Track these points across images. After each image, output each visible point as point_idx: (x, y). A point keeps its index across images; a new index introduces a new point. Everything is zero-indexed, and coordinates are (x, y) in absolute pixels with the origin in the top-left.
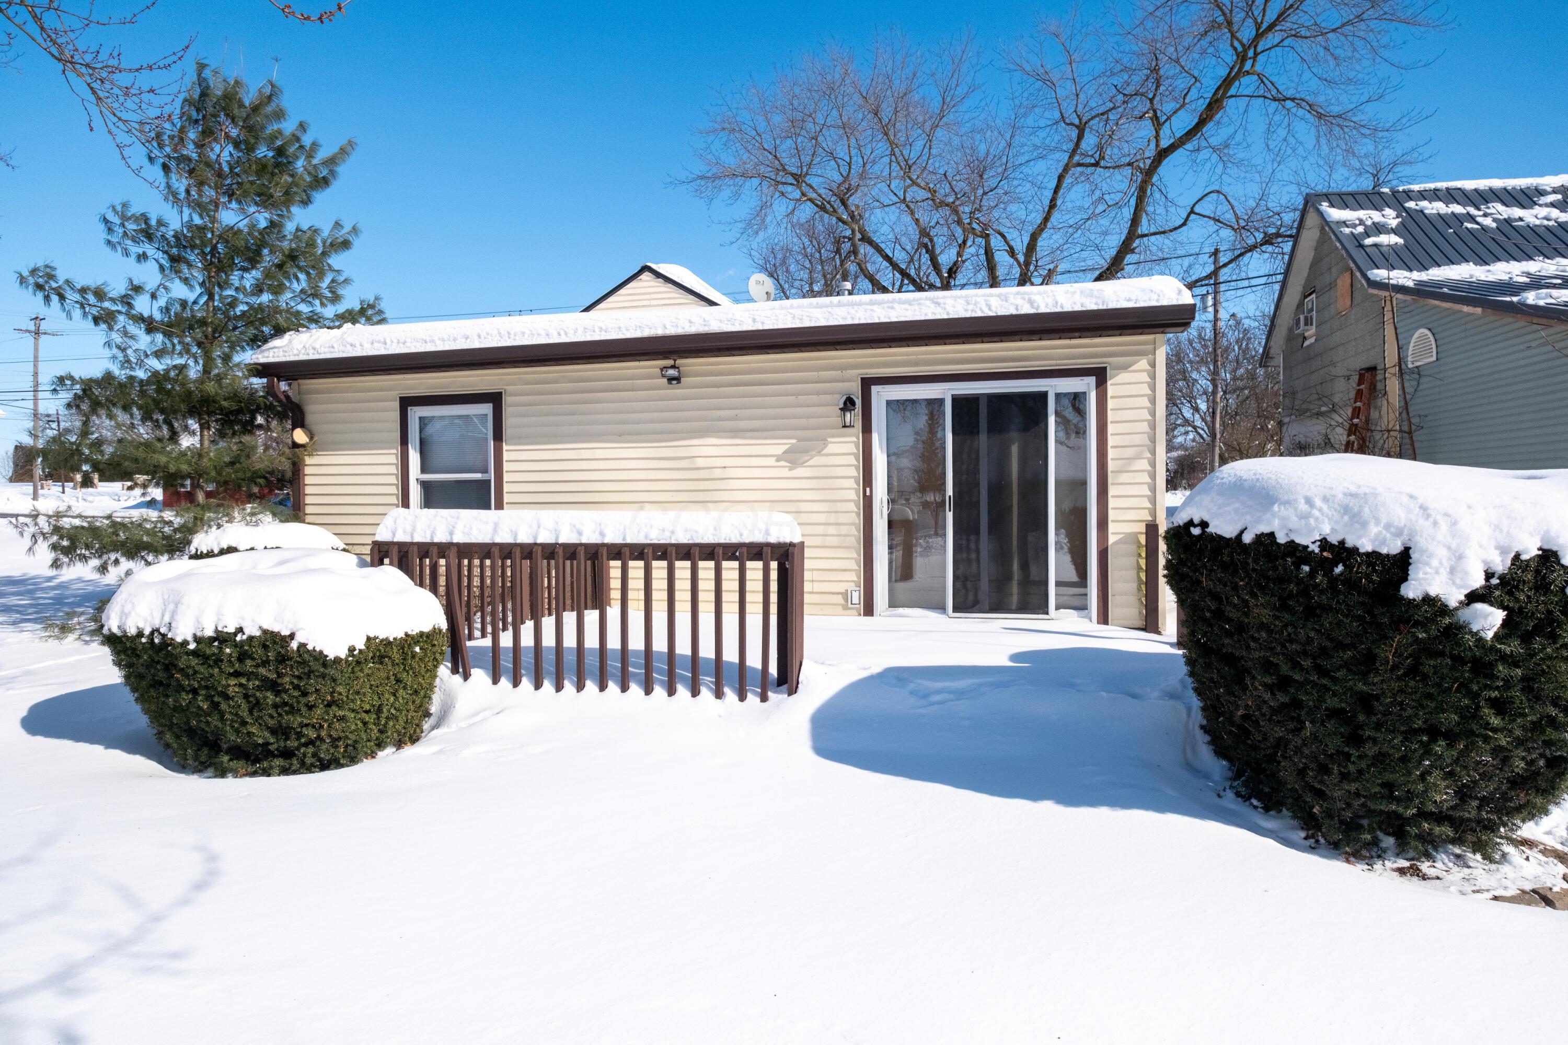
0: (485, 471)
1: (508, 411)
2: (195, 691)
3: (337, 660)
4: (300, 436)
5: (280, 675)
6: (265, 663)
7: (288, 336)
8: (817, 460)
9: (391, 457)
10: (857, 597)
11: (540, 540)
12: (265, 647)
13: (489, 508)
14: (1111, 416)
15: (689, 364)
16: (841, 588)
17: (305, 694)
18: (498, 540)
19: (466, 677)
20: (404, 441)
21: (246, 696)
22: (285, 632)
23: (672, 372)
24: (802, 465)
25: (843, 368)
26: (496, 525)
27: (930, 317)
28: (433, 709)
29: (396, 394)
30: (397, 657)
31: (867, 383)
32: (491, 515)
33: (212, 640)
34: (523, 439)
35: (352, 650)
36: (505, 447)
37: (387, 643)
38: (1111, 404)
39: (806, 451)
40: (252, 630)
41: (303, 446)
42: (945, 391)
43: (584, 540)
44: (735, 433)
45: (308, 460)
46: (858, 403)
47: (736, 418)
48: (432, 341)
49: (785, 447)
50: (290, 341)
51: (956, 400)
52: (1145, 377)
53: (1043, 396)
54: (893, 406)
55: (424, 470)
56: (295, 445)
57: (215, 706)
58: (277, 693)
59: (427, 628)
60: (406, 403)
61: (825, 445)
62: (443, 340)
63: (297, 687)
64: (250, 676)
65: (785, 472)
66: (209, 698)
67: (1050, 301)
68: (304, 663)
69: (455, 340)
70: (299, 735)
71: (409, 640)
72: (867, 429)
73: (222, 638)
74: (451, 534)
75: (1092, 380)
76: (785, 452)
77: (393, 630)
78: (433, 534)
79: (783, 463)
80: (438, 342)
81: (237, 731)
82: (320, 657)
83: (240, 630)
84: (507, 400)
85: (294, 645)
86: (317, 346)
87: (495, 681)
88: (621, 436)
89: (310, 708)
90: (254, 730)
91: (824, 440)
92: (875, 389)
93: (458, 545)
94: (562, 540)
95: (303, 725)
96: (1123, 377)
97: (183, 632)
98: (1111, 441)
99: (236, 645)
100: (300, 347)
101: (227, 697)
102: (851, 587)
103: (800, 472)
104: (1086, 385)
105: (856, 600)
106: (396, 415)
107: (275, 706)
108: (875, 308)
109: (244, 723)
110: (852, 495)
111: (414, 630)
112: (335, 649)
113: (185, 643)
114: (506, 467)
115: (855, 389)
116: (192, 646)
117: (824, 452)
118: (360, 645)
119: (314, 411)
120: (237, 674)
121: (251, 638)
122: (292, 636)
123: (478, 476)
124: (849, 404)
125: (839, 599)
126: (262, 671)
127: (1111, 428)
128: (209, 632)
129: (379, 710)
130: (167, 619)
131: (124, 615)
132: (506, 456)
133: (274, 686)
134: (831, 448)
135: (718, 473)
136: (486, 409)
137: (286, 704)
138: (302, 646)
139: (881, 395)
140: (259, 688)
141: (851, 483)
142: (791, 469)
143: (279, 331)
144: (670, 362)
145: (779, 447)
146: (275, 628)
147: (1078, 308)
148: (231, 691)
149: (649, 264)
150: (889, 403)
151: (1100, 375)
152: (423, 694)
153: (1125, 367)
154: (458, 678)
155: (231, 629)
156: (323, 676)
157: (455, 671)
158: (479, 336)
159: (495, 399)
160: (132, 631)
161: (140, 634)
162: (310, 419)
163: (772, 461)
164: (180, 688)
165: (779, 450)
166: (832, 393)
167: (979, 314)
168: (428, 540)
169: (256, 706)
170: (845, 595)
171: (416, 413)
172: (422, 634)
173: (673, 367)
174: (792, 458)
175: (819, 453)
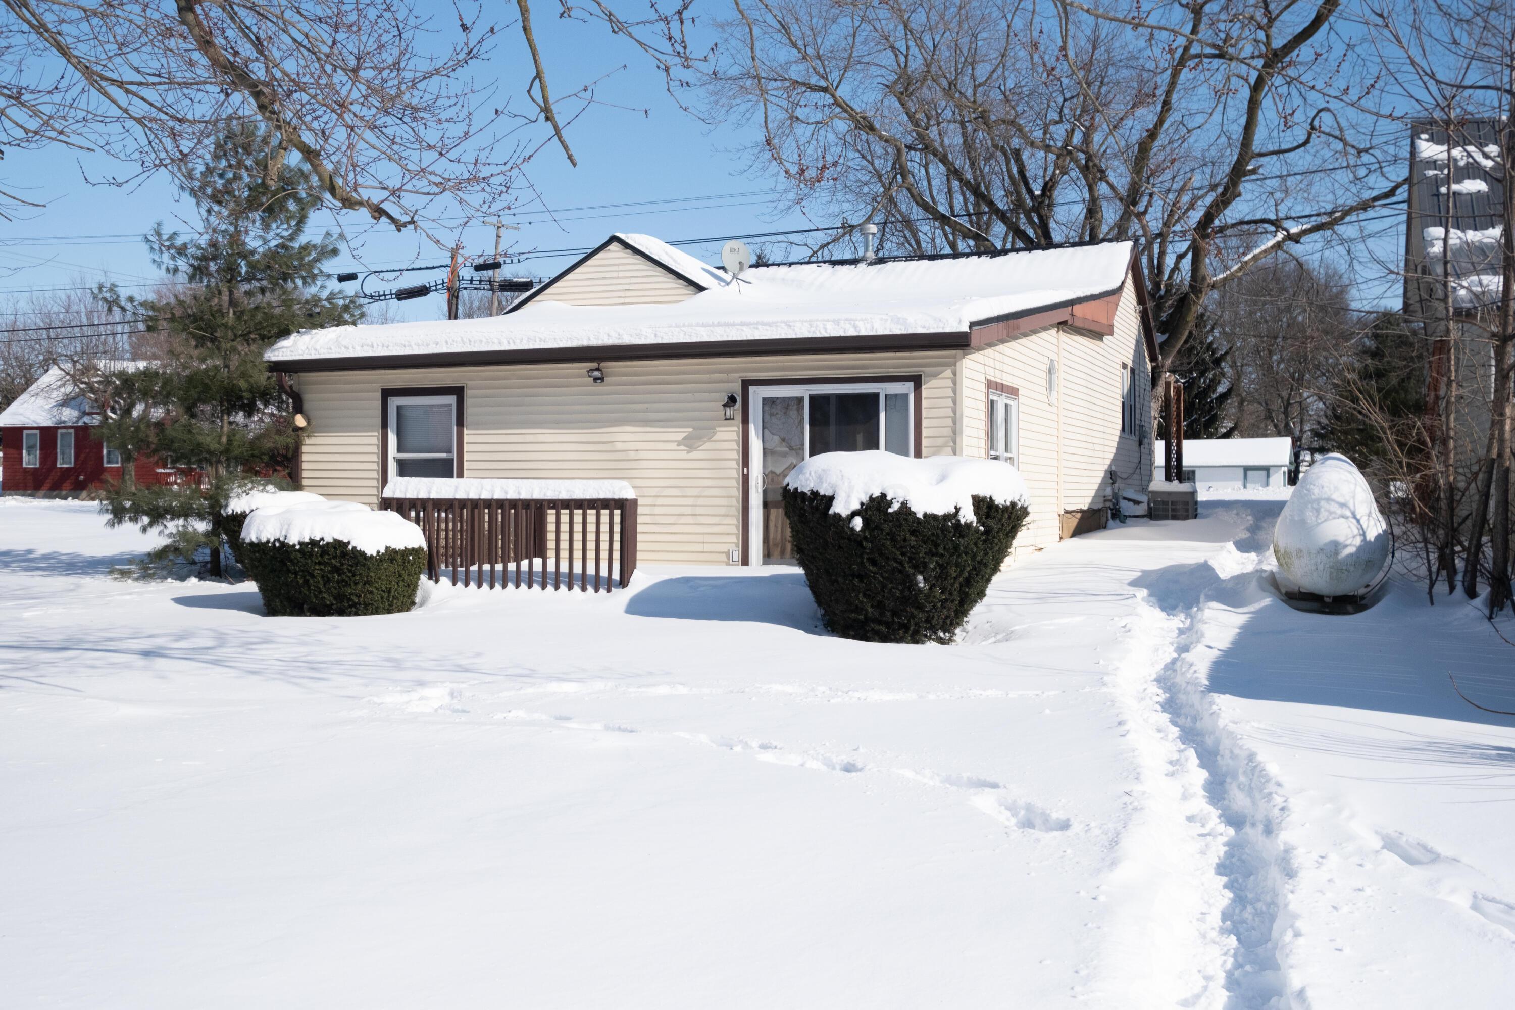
0: (449, 451)
1: (468, 402)
2: (296, 573)
3: (372, 556)
4: (300, 421)
5: (342, 564)
6: (335, 557)
7: (294, 337)
8: (707, 446)
9: (373, 438)
10: (737, 555)
11: (483, 497)
12: (335, 548)
13: (452, 477)
14: (924, 413)
15: (611, 366)
16: (724, 548)
17: (354, 575)
18: (458, 497)
19: (437, 581)
20: (385, 426)
21: (323, 577)
22: (346, 541)
23: (597, 374)
24: (696, 449)
25: (728, 372)
26: (457, 488)
27: (783, 336)
28: (417, 600)
29: (378, 387)
30: (400, 561)
31: (746, 384)
32: (454, 481)
33: (308, 544)
34: (478, 426)
35: (378, 552)
36: (466, 432)
37: (395, 552)
38: (925, 404)
39: (700, 438)
40: (329, 539)
41: (301, 429)
42: (804, 391)
43: (509, 497)
44: (646, 422)
45: (307, 441)
46: (739, 400)
47: (646, 411)
48: (410, 346)
49: (685, 434)
50: (295, 343)
51: (813, 398)
52: (949, 383)
53: (876, 396)
54: (768, 402)
55: (400, 449)
56: (297, 429)
57: (306, 582)
58: (339, 575)
59: (416, 546)
60: (387, 394)
61: (715, 434)
62: (418, 345)
63: (350, 571)
64: (325, 564)
65: (684, 455)
66: (304, 577)
67: (869, 326)
68: (355, 557)
69: (428, 345)
70: (349, 600)
71: (407, 552)
72: (745, 421)
73: (313, 543)
74: (429, 493)
75: (910, 385)
76: (684, 439)
77: (399, 545)
78: (418, 493)
79: (682, 447)
80: (415, 347)
81: (316, 597)
82: (362, 554)
83: (322, 539)
84: (468, 393)
85: (350, 547)
86: (318, 347)
87: (454, 584)
88: (558, 424)
89: (356, 584)
90: (325, 596)
91: (713, 430)
92: (752, 389)
93: (433, 500)
94: (495, 497)
95: (351, 594)
96: (934, 383)
97: (293, 540)
98: (925, 433)
99: (320, 547)
100: (304, 348)
101: (313, 576)
102: (732, 547)
103: (695, 455)
104: (907, 388)
105: (735, 558)
106: (378, 404)
107: (338, 582)
108: (744, 328)
109: (321, 592)
110: (734, 473)
111: (409, 547)
112: (370, 551)
113: (294, 546)
114: (466, 448)
115: (737, 388)
116: (298, 547)
117: (714, 439)
118: (383, 551)
119: (310, 399)
120: (320, 563)
121: (328, 544)
122: (349, 543)
123: (443, 455)
124: (732, 400)
125: (724, 558)
126: (333, 561)
127: (925, 423)
128: (307, 540)
129: (389, 592)
130: (284, 533)
131: (259, 531)
132: (466, 439)
133: (337, 570)
134: (719, 436)
135: (632, 455)
136: (451, 400)
137: (343, 581)
138: (354, 548)
139: (757, 394)
140: (330, 572)
141: (733, 464)
142: (688, 452)
143: (285, 333)
144: (594, 365)
145: (679, 434)
146: (340, 538)
147: (887, 332)
148: (316, 573)
149: (617, 234)
150: (764, 399)
151: (917, 381)
152: (412, 587)
153: (935, 375)
154: (432, 583)
155: (318, 539)
156: (364, 565)
157: (430, 578)
158: (447, 343)
159: (458, 392)
160: (264, 540)
161: (268, 542)
162: (307, 406)
163: (674, 446)
164: (289, 571)
165: (680, 437)
166: (720, 392)
167: (818, 335)
168: (415, 497)
169: (327, 581)
170: (727, 554)
171: (394, 402)
172: (413, 549)
173: (598, 369)
174: (690, 443)
175: (709, 439)
